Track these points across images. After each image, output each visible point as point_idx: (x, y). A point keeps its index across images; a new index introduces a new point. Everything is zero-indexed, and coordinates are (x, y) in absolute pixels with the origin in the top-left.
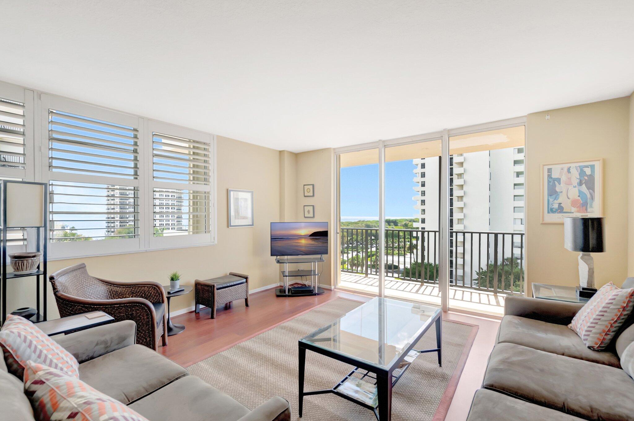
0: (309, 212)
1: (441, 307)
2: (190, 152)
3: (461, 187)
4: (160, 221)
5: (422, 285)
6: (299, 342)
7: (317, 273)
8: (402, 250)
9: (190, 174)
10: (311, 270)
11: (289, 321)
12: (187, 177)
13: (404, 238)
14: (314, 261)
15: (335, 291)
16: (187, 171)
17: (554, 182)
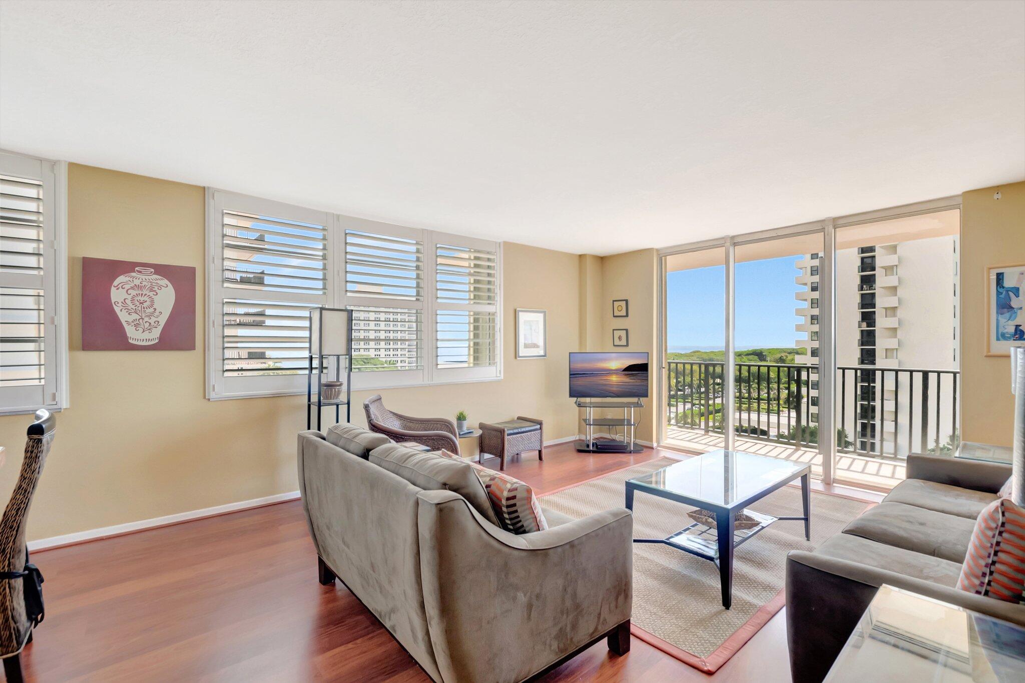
0: (620, 338)
1: (823, 477)
2: (470, 264)
3: (894, 290)
4: (385, 351)
5: (796, 450)
6: (626, 482)
7: (632, 423)
8: (774, 403)
9: (470, 291)
10: (623, 418)
11: (599, 479)
12: (466, 295)
13: (779, 382)
14: (628, 405)
15: (658, 450)
16: (466, 288)
17: (1008, 294)
